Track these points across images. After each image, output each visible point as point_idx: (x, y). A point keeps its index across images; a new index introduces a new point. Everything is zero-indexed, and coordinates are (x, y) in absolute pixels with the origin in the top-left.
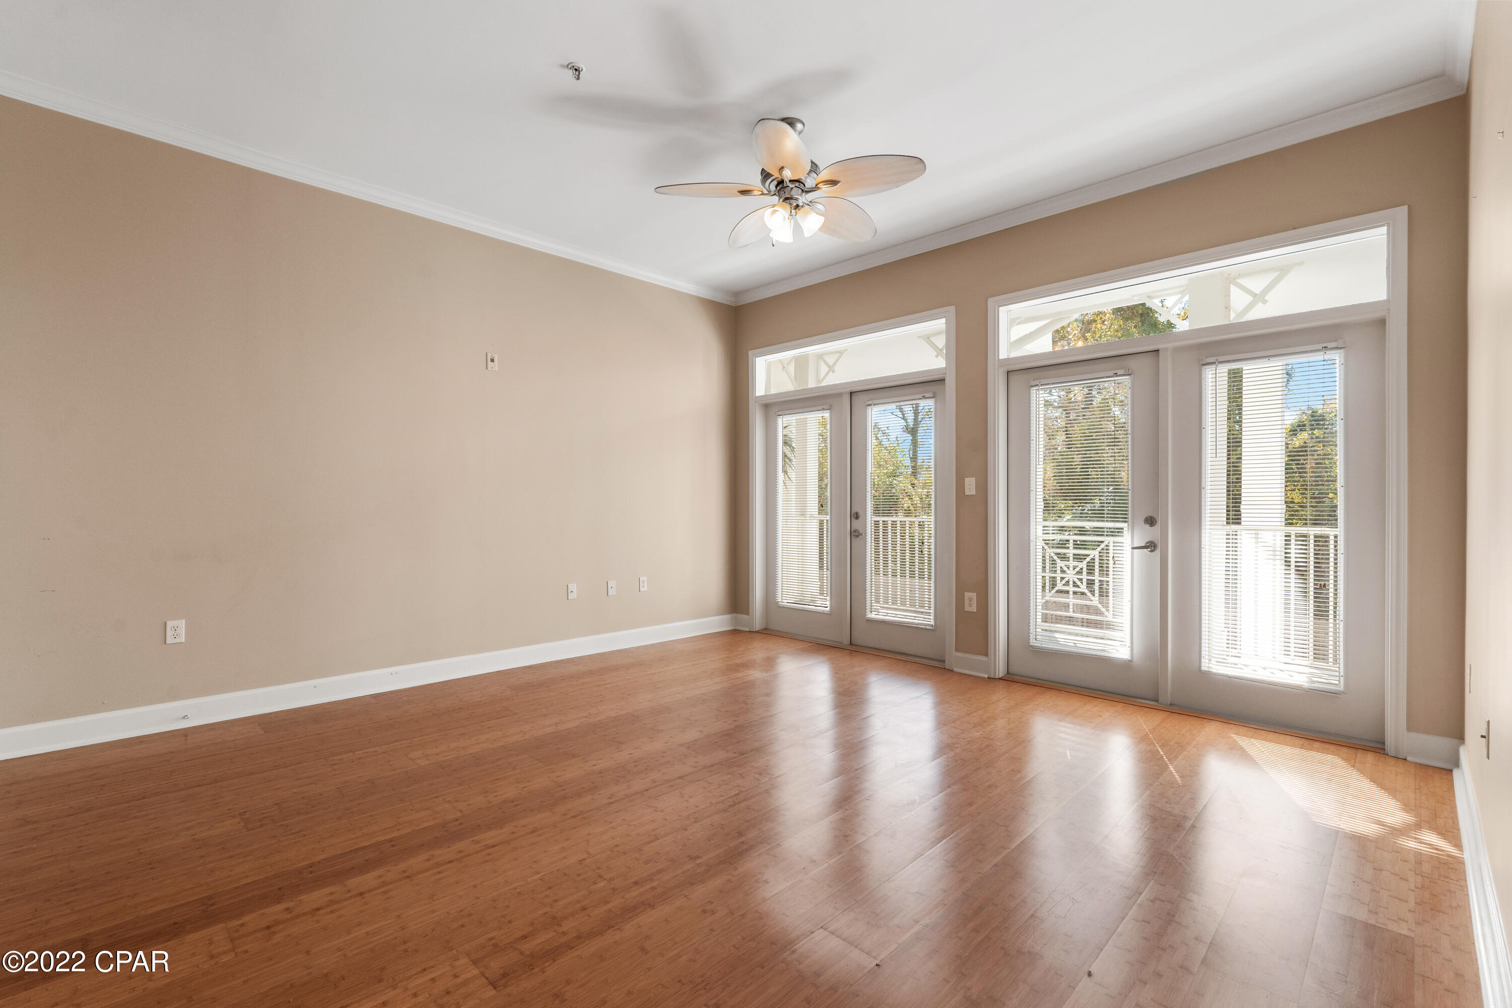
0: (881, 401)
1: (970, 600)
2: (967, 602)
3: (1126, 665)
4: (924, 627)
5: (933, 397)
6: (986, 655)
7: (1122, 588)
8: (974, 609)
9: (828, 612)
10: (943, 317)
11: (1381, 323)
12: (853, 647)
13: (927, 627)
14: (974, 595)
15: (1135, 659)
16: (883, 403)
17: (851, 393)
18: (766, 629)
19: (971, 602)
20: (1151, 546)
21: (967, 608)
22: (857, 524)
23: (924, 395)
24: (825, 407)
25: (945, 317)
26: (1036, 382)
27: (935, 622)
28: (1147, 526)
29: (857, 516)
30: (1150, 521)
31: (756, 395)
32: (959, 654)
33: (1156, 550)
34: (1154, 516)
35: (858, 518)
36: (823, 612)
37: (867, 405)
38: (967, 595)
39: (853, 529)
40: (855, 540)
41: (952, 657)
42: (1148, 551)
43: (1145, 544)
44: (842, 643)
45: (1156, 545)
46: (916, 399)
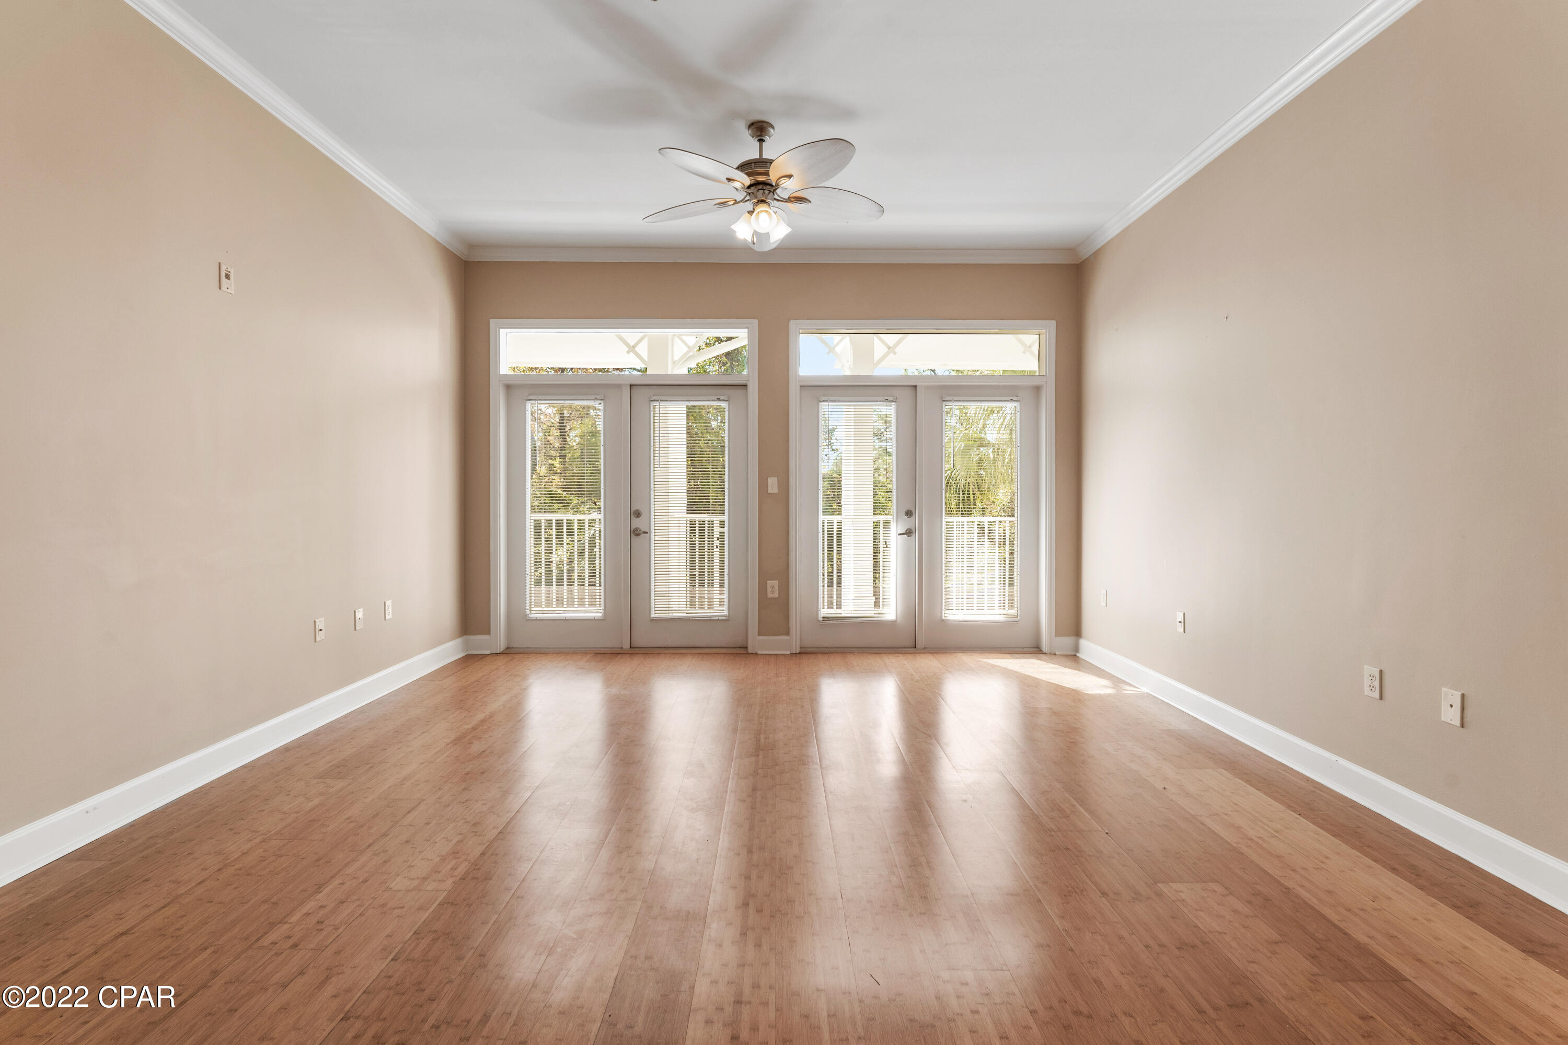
0: (668, 398)
1: (773, 587)
2: (769, 589)
3: (892, 624)
4: (715, 618)
5: (727, 400)
6: (788, 633)
8: (776, 595)
9: (602, 618)
10: (746, 328)
11: (1037, 389)
12: (633, 650)
13: (720, 618)
14: (776, 583)
15: (899, 620)
18: (507, 648)
19: (773, 589)
20: (909, 533)
21: (770, 595)
22: (639, 523)
23: (718, 397)
24: (598, 397)
25: (748, 328)
26: (826, 399)
27: (729, 612)
28: (906, 517)
29: (638, 514)
30: (909, 513)
31: (501, 373)
32: (761, 638)
33: (914, 535)
34: (911, 509)
35: (640, 516)
36: (593, 618)
37: (652, 401)
38: (770, 583)
39: (634, 528)
40: (635, 539)
41: (756, 642)
42: (908, 536)
43: (906, 531)
44: (622, 648)
45: (914, 531)
46: (709, 400)
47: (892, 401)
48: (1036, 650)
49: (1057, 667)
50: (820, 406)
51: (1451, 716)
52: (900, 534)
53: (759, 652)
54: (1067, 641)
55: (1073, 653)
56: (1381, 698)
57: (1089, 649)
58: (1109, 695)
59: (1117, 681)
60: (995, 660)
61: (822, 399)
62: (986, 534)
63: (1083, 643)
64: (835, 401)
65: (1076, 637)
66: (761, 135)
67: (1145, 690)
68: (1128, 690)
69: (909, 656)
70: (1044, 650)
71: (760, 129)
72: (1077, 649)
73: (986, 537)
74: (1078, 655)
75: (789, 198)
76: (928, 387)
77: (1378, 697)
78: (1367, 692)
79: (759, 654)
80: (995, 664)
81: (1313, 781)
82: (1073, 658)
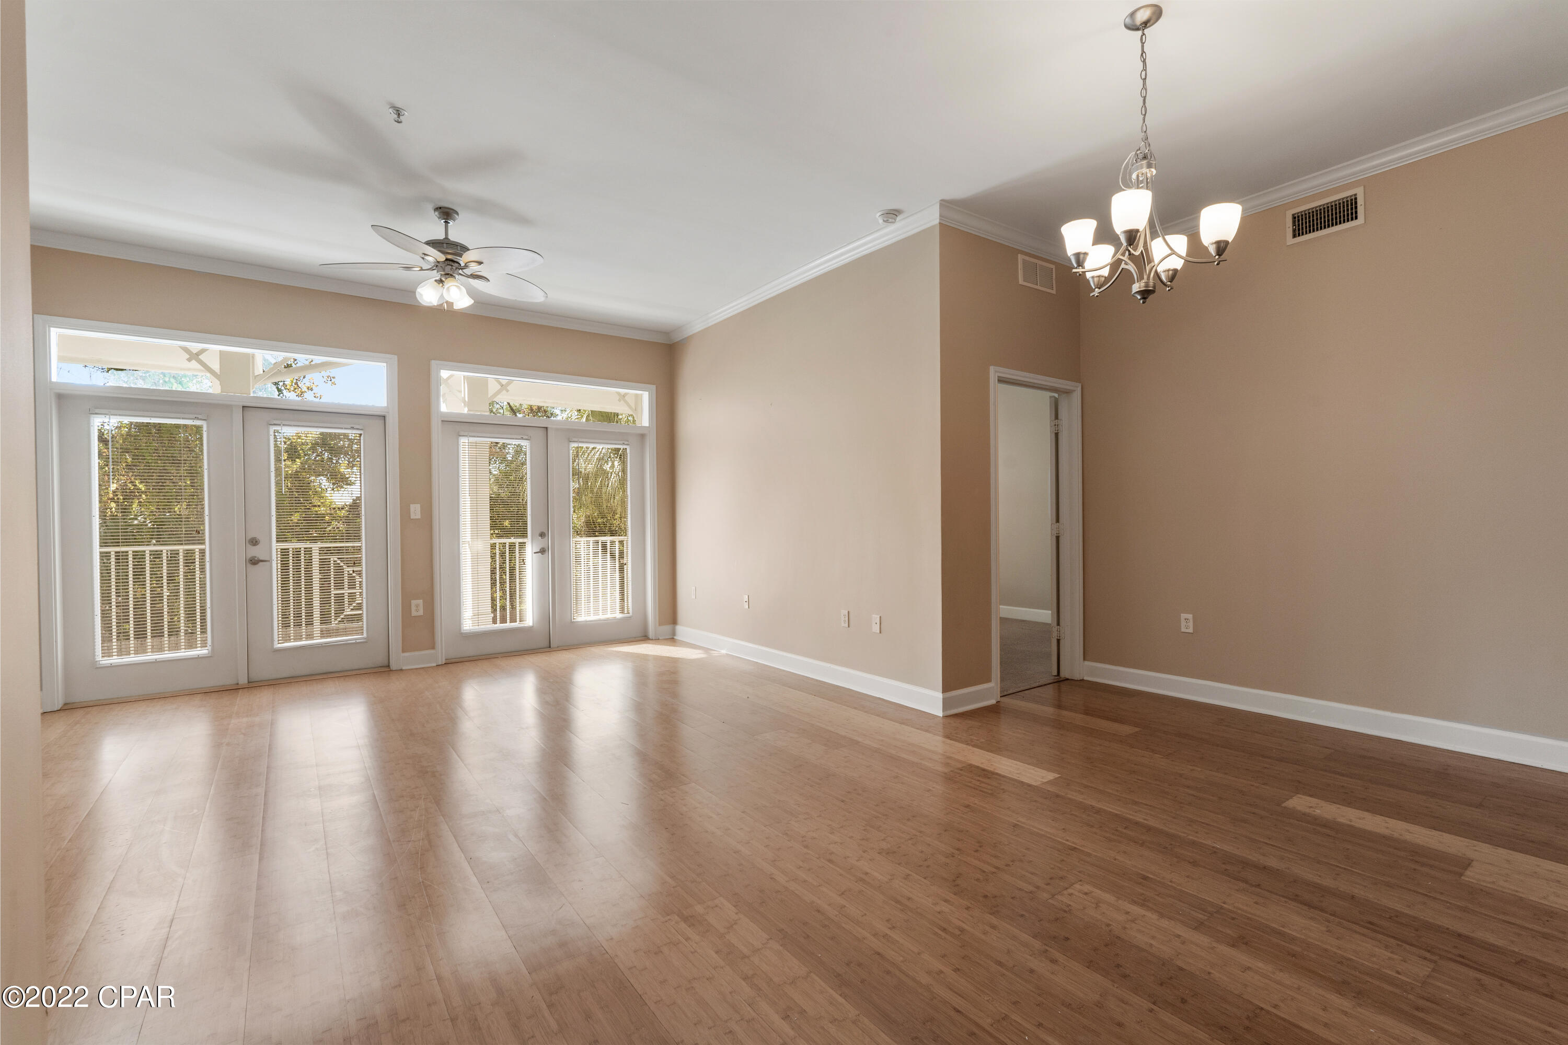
0: (293, 423)
1: (417, 606)
2: (413, 608)
4: (354, 641)
5: (362, 429)
6: (433, 648)
7: (525, 589)
8: (421, 613)
9: (208, 655)
12: (252, 683)
13: (357, 641)
14: (420, 602)
15: (535, 626)
16: (294, 426)
17: (243, 407)
19: (418, 608)
20: (543, 551)
21: (414, 613)
22: (253, 552)
24: (200, 417)
25: (386, 363)
26: (466, 434)
27: (369, 635)
28: (540, 538)
29: (254, 542)
30: (542, 535)
32: (406, 654)
33: (547, 553)
34: (544, 531)
35: (258, 544)
36: (197, 656)
37: (270, 424)
38: (414, 602)
39: (249, 557)
40: (250, 567)
41: (399, 659)
42: (542, 554)
43: (540, 550)
44: (238, 684)
45: (547, 550)
46: (342, 428)
47: (527, 439)
48: (644, 638)
49: (663, 646)
50: (460, 440)
51: (876, 628)
52: (535, 553)
53: (404, 668)
54: (667, 628)
55: (671, 637)
56: (849, 626)
57: (682, 631)
58: (703, 658)
59: (707, 650)
60: (617, 648)
61: (462, 433)
62: (609, 552)
63: (679, 628)
64: (474, 436)
65: (672, 625)
66: (447, 219)
67: (724, 652)
68: (715, 654)
69: (548, 654)
70: (651, 638)
71: (446, 214)
72: (674, 633)
73: (608, 554)
74: (675, 638)
75: (471, 275)
76: (557, 430)
77: (847, 626)
78: (843, 624)
79: (404, 670)
80: (619, 650)
81: (820, 681)
82: (672, 639)
